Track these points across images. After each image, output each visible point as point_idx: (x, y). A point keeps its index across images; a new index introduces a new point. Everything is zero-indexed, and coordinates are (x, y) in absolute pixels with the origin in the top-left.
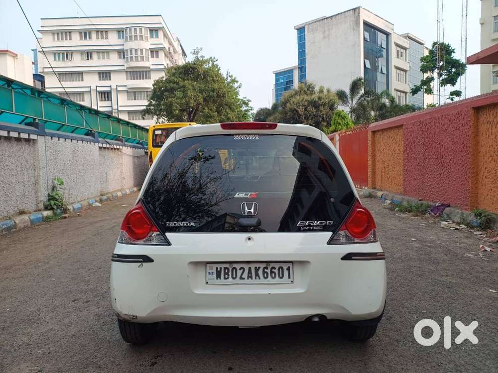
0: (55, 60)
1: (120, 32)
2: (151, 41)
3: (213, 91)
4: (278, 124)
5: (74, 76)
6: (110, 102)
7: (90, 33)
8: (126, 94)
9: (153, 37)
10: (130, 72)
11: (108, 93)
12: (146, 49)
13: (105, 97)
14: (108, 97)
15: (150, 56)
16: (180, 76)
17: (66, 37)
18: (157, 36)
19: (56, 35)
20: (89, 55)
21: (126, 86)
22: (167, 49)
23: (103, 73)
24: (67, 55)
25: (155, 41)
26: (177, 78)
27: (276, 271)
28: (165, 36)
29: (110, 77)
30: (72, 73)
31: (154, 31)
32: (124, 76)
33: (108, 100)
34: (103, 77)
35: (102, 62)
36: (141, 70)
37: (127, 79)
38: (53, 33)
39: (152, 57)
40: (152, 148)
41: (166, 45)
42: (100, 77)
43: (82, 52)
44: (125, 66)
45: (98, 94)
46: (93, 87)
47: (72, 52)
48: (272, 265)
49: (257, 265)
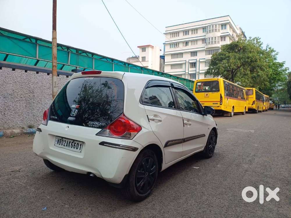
0: (170, 48)
1: (204, 29)
2: (221, 31)
3: (248, 58)
4: (102, 71)
5: (178, 55)
6: (195, 68)
7: (188, 31)
8: (204, 63)
9: (223, 29)
10: (208, 51)
11: (195, 63)
12: (218, 37)
13: (193, 66)
14: (194, 66)
15: (220, 40)
16: (228, 50)
17: (177, 35)
18: (225, 28)
19: (172, 35)
20: (187, 43)
21: (205, 59)
22: (232, 35)
23: (193, 52)
24: (176, 44)
25: (224, 31)
26: (225, 52)
27: (76, 145)
28: (231, 27)
29: (197, 54)
30: (177, 54)
31: (224, 26)
32: (204, 53)
33: (194, 67)
34: (193, 55)
35: (193, 47)
36: (213, 49)
37: (206, 55)
38: (170, 33)
39: (222, 40)
40: (195, 93)
41: (231, 33)
42: (191, 55)
43: (183, 42)
44: (205, 48)
45: (189, 64)
46: (187, 61)
47: (179, 43)
48: (75, 142)
49: (70, 141)
